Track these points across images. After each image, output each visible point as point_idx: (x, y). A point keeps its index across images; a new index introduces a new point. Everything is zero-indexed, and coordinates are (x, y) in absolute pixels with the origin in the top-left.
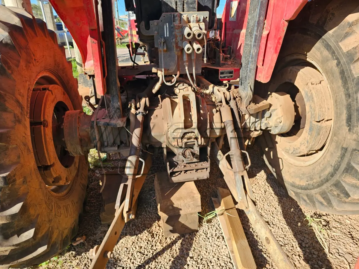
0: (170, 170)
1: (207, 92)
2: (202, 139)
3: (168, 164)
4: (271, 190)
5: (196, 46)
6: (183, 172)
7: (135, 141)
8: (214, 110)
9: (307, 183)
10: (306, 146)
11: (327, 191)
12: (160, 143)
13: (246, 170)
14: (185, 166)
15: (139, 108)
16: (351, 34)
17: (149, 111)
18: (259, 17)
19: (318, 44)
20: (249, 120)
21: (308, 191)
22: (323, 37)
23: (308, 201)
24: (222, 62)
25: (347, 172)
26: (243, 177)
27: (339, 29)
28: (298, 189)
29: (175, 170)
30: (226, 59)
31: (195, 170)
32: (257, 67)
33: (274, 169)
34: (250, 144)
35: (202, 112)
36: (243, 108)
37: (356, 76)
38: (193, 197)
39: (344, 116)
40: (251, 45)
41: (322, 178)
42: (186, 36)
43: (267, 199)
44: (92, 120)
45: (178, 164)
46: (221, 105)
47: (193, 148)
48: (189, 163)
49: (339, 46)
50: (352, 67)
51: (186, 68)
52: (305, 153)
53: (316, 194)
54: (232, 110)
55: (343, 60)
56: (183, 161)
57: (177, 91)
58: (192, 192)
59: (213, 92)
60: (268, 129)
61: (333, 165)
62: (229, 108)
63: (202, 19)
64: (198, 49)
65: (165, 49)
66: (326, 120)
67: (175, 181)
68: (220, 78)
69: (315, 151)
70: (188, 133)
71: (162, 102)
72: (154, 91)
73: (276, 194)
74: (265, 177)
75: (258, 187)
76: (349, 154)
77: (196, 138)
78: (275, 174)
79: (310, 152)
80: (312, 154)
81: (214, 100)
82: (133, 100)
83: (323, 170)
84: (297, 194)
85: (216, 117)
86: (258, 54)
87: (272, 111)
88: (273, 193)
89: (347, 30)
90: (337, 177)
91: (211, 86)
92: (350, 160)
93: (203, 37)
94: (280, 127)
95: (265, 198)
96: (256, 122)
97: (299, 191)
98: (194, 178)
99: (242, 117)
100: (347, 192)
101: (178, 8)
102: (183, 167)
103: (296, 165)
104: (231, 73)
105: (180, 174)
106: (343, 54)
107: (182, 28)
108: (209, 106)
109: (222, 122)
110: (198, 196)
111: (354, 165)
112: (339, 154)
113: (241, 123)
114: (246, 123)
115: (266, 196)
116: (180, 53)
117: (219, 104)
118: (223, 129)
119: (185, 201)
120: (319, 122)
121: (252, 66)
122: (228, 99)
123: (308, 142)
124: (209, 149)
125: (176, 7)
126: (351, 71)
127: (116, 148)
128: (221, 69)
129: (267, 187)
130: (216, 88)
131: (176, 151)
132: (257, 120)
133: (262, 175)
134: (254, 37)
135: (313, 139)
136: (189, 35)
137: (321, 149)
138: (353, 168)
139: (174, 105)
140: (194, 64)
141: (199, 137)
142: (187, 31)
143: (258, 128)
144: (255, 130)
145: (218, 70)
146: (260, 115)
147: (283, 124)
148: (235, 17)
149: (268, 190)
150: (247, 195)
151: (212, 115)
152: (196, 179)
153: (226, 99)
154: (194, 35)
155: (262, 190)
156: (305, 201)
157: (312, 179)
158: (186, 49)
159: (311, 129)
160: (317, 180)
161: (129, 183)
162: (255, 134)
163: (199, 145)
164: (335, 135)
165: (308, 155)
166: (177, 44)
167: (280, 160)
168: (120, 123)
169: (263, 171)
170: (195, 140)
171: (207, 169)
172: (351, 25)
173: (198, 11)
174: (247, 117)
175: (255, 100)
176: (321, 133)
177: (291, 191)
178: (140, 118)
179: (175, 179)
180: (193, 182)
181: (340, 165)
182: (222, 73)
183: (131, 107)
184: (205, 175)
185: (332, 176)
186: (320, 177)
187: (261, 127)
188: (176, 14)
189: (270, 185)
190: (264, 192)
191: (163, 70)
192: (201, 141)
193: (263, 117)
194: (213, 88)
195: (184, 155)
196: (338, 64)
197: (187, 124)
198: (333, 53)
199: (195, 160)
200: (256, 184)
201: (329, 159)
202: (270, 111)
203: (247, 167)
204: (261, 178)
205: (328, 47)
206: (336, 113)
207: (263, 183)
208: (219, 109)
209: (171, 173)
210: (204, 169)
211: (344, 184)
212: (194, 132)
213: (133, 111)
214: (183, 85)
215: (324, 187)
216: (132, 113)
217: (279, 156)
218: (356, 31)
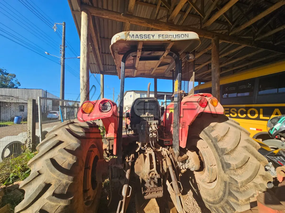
0: (143, 192)
1: (159, 150)
2: (159, 175)
3: (142, 188)
4: (196, 203)
5: (154, 134)
6: (150, 193)
7: (127, 176)
8: (163, 160)
9: (213, 200)
10: (208, 178)
11: (224, 206)
12: (139, 177)
13: (181, 192)
14: (151, 189)
15: (130, 159)
16: (214, 130)
17: (134, 160)
18: (178, 122)
19: (202, 132)
20: (180, 164)
21: (215, 205)
22: (204, 130)
23: (216, 212)
24: (165, 137)
25: (230, 195)
26: (179, 197)
27: (209, 128)
28: (210, 203)
29: (146, 192)
30: (166, 136)
31: (155, 192)
32: (179, 141)
33: (196, 190)
34: (181, 175)
35: (157, 161)
36: (176, 159)
37: (220, 148)
38: (156, 209)
39: (220, 165)
40: (176, 132)
41: (219, 198)
42: (150, 131)
43: (195, 209)
44: (109, 165)
45: (147, 188)
46: (166, 157)
47: (154, 180)
48: (153, 188)
49: (210, 134)
50: (218, 144)
51: (150, 142)
52: (209, 182)
53: (219, 207)
54: (171, 159)
55: (214, 140)
56: (150, 187)
57: (146, 151)
58: (155, 205)
59: (162, 151)
60: (189, 168)
61: (222, 190)
62: (169, 159)
63: (156, 123)
64: (155, 136)
65: (142, 134)
66: (214, 165)
67: (146, 198)
68: (165, 144)
69: (213, 181)
70: (152, 172)
71: (140, 155)
72: (137, 151)
73: (199, 206)
74: (192, 194)
75: (189, 201)
76: (228, 185)
77: (156, 175)
78: (196, 193)
79: (211, 181)
80: (212, 182)
81: (162, 154)
82: (127, 155)
83: (219, 193)
84: (209, 206)
85: (164, 163)
86: (179, 136)
87: (189, 160)
88: (198, 205)
89: (212, 129)
90: (226, 198)
91: (161, 148)
92: (229, 188)
93: (157, 132)
94: (194, 168)
95: (194, 208)
96: (182, 165)
97: (211, 205)
98: (155, 197)
99: (176, 163)
100: (233, 207)
101: (146, 120)
102: (149, 190)
103: (206, 188)
104: (169, 141)
105: (148, 194)
106: (213, 138)
107: (149, 128)
108: (160, 157)
109: (167, 165)
110: (158, 208)
111: (232, 191)
112: (223, 184)
113: (176, 166)
114: (178, 166)
115: (194, 207)
116: (147, 136)
117: (165, 156)
118: (168, 169)
119: (151, 211)
120: (211, 166)
121: (177, 140)
122: (169, 154)
123: (208, 176)
124: (162, 180)
125: (146, 119)
126: (218, 145)
127: (118, 179)
128: (165, 140)
129: (194, 201)
130: (163, 149)
131: (146, 180)
132: (183, 164)
133: (190, 193)
134: (176, 129)
135: (210, 175)
136: (151, 131)
137: (216, 180)
138: (232, 193)
139: (145, 157)
140: (153, 140)
141: (157, 174)
142: (150, 129)
143: (184, 168)
144: (183, 169)
145: (163, 141)
146: (184, 162)
147: (195, 166)
148: (168, 119)
149: (195, 203)
150: (183, 209)
151: (162, 162)
152: (156, 197)
153: (168, 154)
154: (153, 130)
155: (191, 203)
156: (215, 211)
157: (215, 198)
158: (150, 135)
159: (208, 170)
160: (217, 199)
161: (124, 200)
162: (183, 171)
163: (157, 178)
164: (219, 174)
165: (210, 183)
166: (146, 133)
167: (198, 184)
168: (121, 167)
169: (190, 190)
170: (155, 176)
171: (161, 191)
172: (213, 127)
173: (154, 120)
174: (178, 163)
175: (181, 155)
176: (213, 171)
177: (207, 205)
178: (130, 164)
179: (146, 197)
180: (155, 199)
181: (226, 190)
182: (165, 142)
183: (126, 158)
184: (160, 194)
185: (224, 197)
186: (219, 197)
187: (185, 167)
188: (146, 122)
189: (195, 200)
190: (192, 204)
191: (141, 143)
192: (158, 176)
193: (185, 162)
194: (162, 148)
195: (150, 183)
196: (212, 141)
197: (151, 167)
198: (209, 137)
199: (156, 186)
200: (188, 199)
201: (220, 187)
202: (188, 160)
203: (181, 191)
204: (190, 195)
205: (206, 134)
206: (217, 163)
207: (192, 198)
208: (165, 159)
209: (144, 193)
210: (160, 191)
211: (231, 202)
212: (154, 171)
213: (127, 160)
214: (149, 148)
215: (222, 203)
216: (127, 161)
217: (197, 182)
218: (215, 129)
